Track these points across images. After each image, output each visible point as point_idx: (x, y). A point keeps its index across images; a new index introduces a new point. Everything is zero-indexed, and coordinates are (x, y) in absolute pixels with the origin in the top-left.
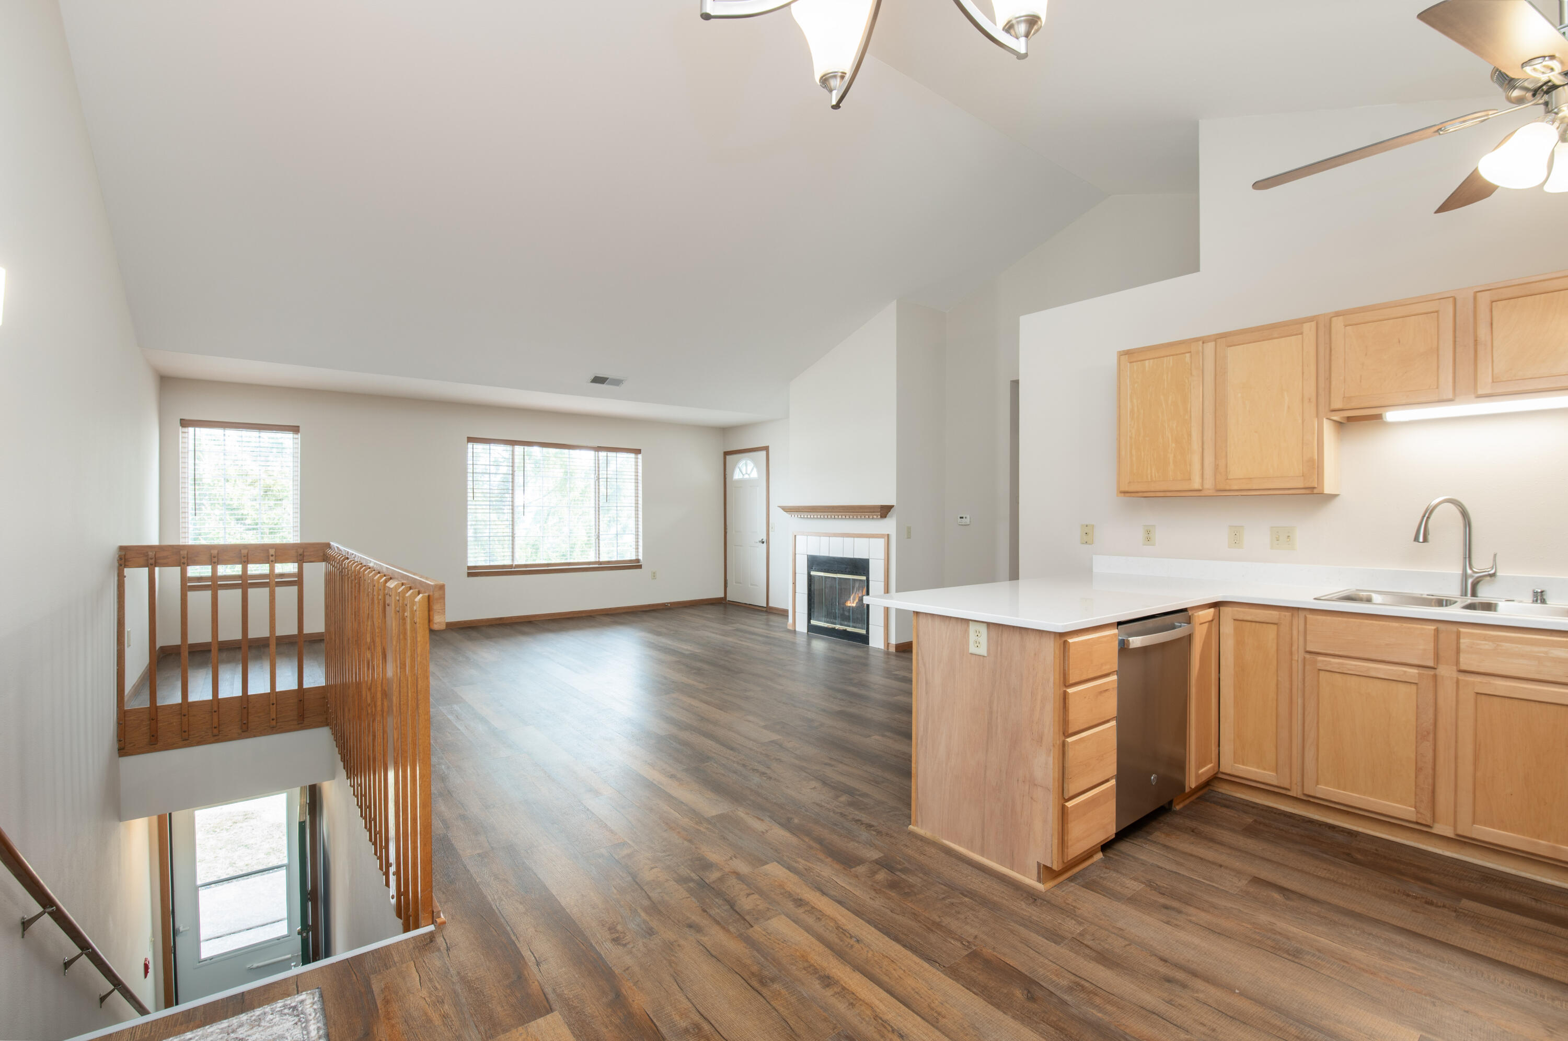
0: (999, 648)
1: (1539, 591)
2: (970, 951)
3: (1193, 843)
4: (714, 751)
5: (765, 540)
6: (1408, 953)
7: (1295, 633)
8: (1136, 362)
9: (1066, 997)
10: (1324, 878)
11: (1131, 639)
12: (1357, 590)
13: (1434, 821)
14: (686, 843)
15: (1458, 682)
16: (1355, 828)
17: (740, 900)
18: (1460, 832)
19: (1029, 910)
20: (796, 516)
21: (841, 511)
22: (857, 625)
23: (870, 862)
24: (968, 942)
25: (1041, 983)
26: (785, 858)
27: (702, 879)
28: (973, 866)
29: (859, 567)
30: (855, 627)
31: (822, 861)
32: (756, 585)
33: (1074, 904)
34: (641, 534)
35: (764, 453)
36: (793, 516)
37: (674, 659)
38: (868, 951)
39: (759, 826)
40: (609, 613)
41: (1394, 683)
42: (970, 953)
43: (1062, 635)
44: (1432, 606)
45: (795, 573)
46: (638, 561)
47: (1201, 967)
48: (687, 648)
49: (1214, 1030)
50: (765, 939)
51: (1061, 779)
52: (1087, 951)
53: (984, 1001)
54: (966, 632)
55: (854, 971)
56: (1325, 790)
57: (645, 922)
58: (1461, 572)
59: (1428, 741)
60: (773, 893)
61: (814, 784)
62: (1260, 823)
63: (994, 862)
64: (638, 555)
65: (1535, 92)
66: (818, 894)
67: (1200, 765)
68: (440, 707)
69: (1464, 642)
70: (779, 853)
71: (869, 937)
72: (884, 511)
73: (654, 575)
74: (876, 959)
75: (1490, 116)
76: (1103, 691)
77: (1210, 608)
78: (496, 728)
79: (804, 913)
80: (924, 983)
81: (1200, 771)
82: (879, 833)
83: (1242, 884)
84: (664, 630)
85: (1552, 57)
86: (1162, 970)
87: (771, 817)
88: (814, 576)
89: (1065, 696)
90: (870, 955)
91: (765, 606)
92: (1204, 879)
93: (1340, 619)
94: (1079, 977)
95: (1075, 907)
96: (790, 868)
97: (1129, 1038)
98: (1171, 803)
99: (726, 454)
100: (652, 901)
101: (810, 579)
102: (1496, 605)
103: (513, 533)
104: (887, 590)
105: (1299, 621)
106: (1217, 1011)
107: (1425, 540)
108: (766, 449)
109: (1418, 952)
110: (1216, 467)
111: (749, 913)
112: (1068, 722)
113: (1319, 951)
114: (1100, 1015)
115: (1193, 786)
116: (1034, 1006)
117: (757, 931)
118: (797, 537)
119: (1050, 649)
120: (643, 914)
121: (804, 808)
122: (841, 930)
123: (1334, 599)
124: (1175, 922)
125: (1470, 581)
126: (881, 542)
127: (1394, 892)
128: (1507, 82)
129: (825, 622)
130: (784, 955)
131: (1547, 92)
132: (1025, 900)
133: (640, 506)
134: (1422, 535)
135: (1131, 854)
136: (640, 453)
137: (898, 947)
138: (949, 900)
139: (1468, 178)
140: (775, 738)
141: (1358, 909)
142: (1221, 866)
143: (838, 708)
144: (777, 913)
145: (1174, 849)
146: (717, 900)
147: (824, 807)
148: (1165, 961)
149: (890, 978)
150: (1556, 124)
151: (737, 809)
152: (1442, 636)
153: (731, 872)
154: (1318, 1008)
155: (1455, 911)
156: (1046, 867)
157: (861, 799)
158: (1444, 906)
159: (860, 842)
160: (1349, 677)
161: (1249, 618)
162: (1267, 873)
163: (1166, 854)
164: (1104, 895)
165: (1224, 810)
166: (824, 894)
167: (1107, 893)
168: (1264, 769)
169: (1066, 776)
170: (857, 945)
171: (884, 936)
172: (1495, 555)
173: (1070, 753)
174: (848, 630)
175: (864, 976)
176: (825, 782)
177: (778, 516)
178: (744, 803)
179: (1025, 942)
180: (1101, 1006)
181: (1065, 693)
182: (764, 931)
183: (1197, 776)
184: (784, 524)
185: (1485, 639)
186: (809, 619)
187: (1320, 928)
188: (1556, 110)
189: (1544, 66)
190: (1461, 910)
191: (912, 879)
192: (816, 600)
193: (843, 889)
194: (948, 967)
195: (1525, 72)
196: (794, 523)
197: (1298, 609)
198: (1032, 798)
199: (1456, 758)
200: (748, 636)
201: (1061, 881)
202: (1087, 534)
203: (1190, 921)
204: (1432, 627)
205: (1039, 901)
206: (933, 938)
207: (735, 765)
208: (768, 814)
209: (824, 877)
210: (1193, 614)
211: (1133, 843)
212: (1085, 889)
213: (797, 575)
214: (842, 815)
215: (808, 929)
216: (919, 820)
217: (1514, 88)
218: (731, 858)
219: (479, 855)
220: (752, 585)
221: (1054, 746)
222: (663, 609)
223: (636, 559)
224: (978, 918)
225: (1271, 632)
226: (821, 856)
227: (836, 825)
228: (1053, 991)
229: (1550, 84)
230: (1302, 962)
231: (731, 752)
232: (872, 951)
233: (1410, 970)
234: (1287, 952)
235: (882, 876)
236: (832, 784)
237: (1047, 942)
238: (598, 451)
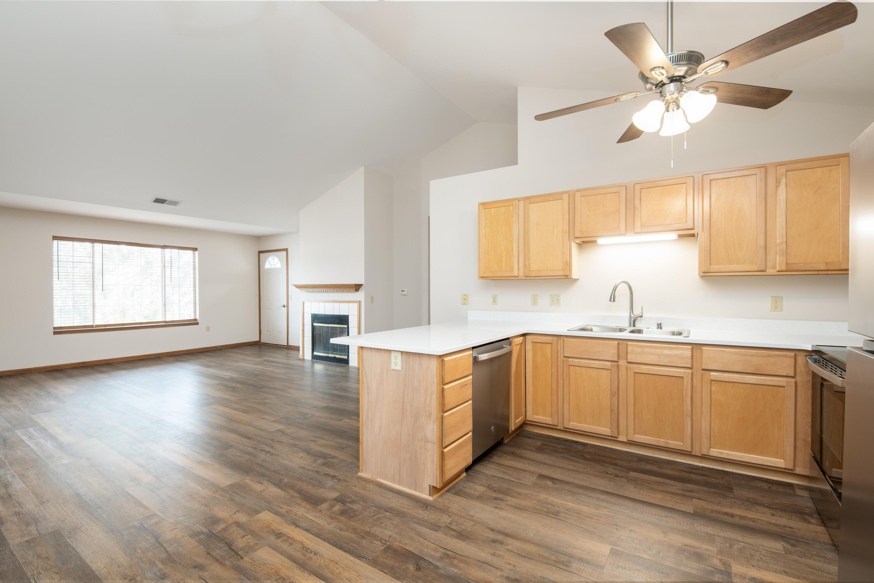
0: (408, 366)
1: (659, 323)
2: (386, 546)
3: (512, 460)
4: (235, 441)
5: (286, 305)
6: (607, 504)
7: (559, 348)
8: (488, 209)
9: (439, 564)
10: (571, 470)
11: (479, 356)
12: (587, 325)
13: (618, 435)
14: (203, 508)
15: (627, 368)
16: (586, 442)
17: (237, 541)
18: (629, 439)
19: (423, 514)
20: (304, 291)
21: (332, 287)
22: (342, 354)
23: (331, 500)
24: (385, 541)
25: (426, 558)
26: (274, 507)
27: (210, 531)
28: (394, 492)
29: (343, 320)
30: (341, 355)
31: (299, 505)
32: (280, 333)
33: (448, 506)
34: (198, 302)
35: (285, 252)
36: (302, 290)
37: (218, 382)
38: (321, 560)
39: (258, 487)
40: (174, 354)
41: (601, 370)
42: (385, 548)
43: (441, 356)
44: (617, 332)
45: (303, 325)
46: (196, 320)
47: (511, 530)
48: (227, 374)
49: (515, 566)
50: (251, 566)
51: (441, 437)
52: (453, 533)
53: (391, 577)
54: (390, 357)
55: (310, 575)
56: (573, 425)
57: (160, 570)
58: (629, 315)
59: (615, 397)
60: (261, 532)
61: (301, 454)
62: (544, 444)
63: (406, 488)
64: (196, 316)
65: (657, 86)
66: (293, 527)
67: (516, 418)
68: (16, 431)
69: (629, 348)
70: (270, 504)
71: (323, 550)
72: (357, 287)
73: (208, 329)
74: (326, 563)
75: (638, 95)
76: (464, 385)
77: (521, 337)
78: (63, 443)
79: (281, 542)
80: (354, 573)
81: (516, 422)
82: (339, 480)
83: (534, 479)
84: (213, 364)
85: (663, 68)
86: (491, 536)
87: (268, 481)
88: (316, 326)
89: (443, 390)
90: (322, 562)
91: (286, 345)
92: (516, 479)
93: (578, 340)
94: (447, 550)
95: (448, 507)
96: (276, 513)
97: (470, 581)
98: (502, 439)
99: (260, 252)
100: (168, 554)
101: (313, 328)
102: (643, 330)
103: (93, 303)
104: (359, 333)
105: (561, 341)
106: (517, 555)
107: (614, 301)
108: (286, 250)
109: (611, 502)
110: (525, 264)
111: (241, 549)
112: (445, 405)
113: (567, 510)
114: (456, 571)
115: (513, 429)
116: (420, 574)
117: (246, 562)
118: (305, 303)
119: (434, 364)
120: (160, 565)
121: (293, 471)
122: (305, 549)
123: (576, 330)
124: (500, 506)
125: (632, 319)
126: (356, 305)
127: (602, 473)
128: (645, 80)
129: (322, 353)
130: (263, 574)
131: (661, 87)
132: (421, 508)
133: (197, 284)
134: (613, 298)
135: (481, 471)
136: (197, 251)
137: (341, 553)
138: (377, 516)
139: (630, 126)
140: (280, 428)
141: (585, 484)
142: (524, 471)
143: (324, 405)
144: (262, 545)
145: (502, 465)
146: (219, 544)
147: (306, 468)
148: (493, 530)
149: (333, 574)
150: (664, 102)
151: (245, 478)
152: (620, 346)
153: (234, 523)
154: (565, 542)
155: (627, 479)
156: (433, 487)
157: (331, 460)
158: (623, 477)
159: (326, 488)
160: (582, 368)
161: (539, 341)
162: (547, 472)
163: (498, 468)
164: (465, 498)
165: (528, 440)
166: (297, 526)
167: (466, 496)
168: (546, 417)
169: (444, 434)
170: (315, 557)
171: (333, 547)
172: (642, 307)
173: (446, 422)
174: (336, 357)
175: (317, 577)
176: (308, 452)
177: (293, 290)
178: (251, 473)
179: (419, 534)
180: (457, 565)
181: (443, 388)
182: (251, 560)
183: (515, 424)
184: (297, 294)
185: (637, 347)
186: (313, 351)
187: (568, 497)
188: (664, 96)
189: (660, 72)
190: (629, 478)
191: (355, 507)
192: (317, 340)
193: (311, 520)
194: (371, 560)
195: (651, 73)
196: (303, 294)
197: (560, 336)
198: (426, 449)
199: (627, 403)
200: (272, 364)
201: (442, 493)
202: (465, 299)
203: (507, 505)
204: (616, 342)
205: (429, 507)
206: (364, 542)
207: (249, 449)
208: (267, 478)
209: (299, 515)
210: (512, 341)
211: (482, 465)
212: (455, 496)
213: (305, 326)
214: (317, 472)
215: (282, 553)
216: (364, 468)
217: (647, 82)
218: (235, 513)
219: (27, 541)
220: (277, 332)
221: (437, 418)
222: (214, 350)
223: (194, 319)
224: (393, 524)
225: (548, 348)
226: (299, 501)
227: (312, 479)
228: (431, 562)
229: (662, 82)
230: (559, 518)
231: (248, 440)
232: (324, 558)
233: (607, 513)
234: (553, 513)
235: (337, 508)
236: (314, 453)
237: (431, 531)
238: (164, 248)
